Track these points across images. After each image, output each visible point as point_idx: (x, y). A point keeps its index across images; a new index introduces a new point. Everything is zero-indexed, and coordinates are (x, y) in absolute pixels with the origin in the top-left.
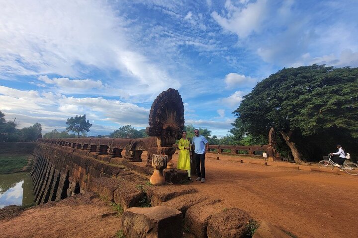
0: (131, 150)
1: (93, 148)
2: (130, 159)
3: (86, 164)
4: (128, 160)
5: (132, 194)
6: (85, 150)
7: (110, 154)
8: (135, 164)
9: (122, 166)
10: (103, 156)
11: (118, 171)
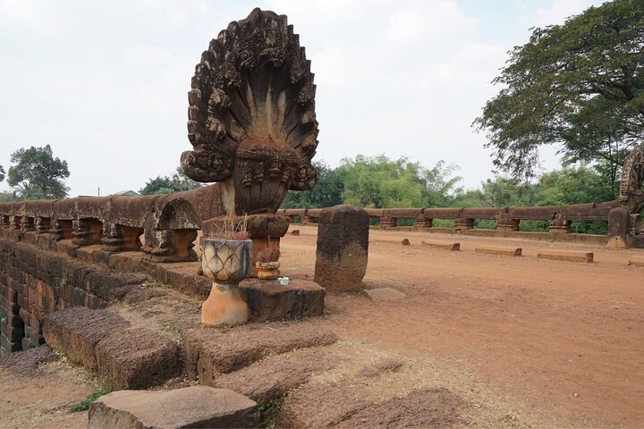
0: (158, 229)
1: (65, 228)
2: (157, 254)
3: (51, 273)
4: (155, 259)
5: (140, 354)
6: (47, 235)
7: (107, 244)
8: (173, 268)
9: (140, 276)
10: (89, 250)
11: (123, 289)
